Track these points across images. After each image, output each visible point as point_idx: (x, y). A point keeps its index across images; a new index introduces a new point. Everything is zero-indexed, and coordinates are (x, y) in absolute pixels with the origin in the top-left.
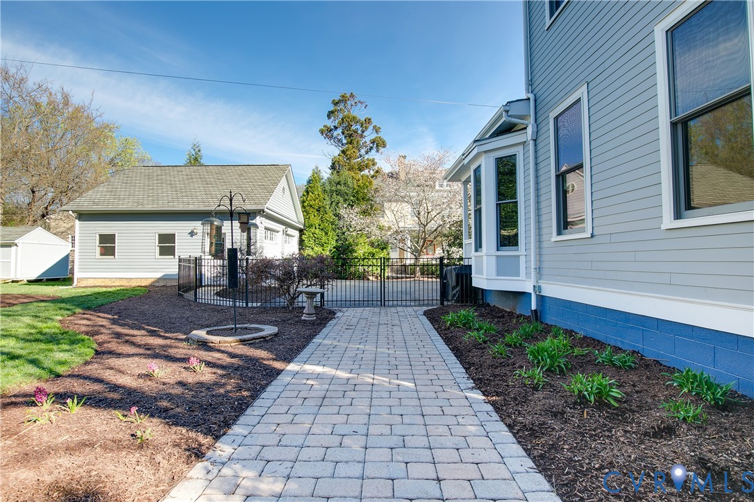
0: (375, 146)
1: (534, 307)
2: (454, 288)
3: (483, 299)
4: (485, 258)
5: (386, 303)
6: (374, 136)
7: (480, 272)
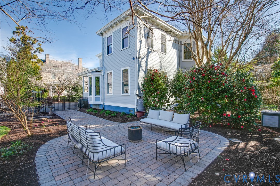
0: (38, 50)
1: (103, 107)
2: (82, 104)
3: (90, 107)
4: (92, 98)
5: (65, 109)
6: (38, 47)
7: (91, 100)
